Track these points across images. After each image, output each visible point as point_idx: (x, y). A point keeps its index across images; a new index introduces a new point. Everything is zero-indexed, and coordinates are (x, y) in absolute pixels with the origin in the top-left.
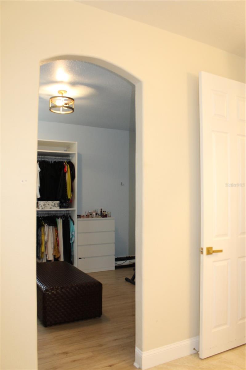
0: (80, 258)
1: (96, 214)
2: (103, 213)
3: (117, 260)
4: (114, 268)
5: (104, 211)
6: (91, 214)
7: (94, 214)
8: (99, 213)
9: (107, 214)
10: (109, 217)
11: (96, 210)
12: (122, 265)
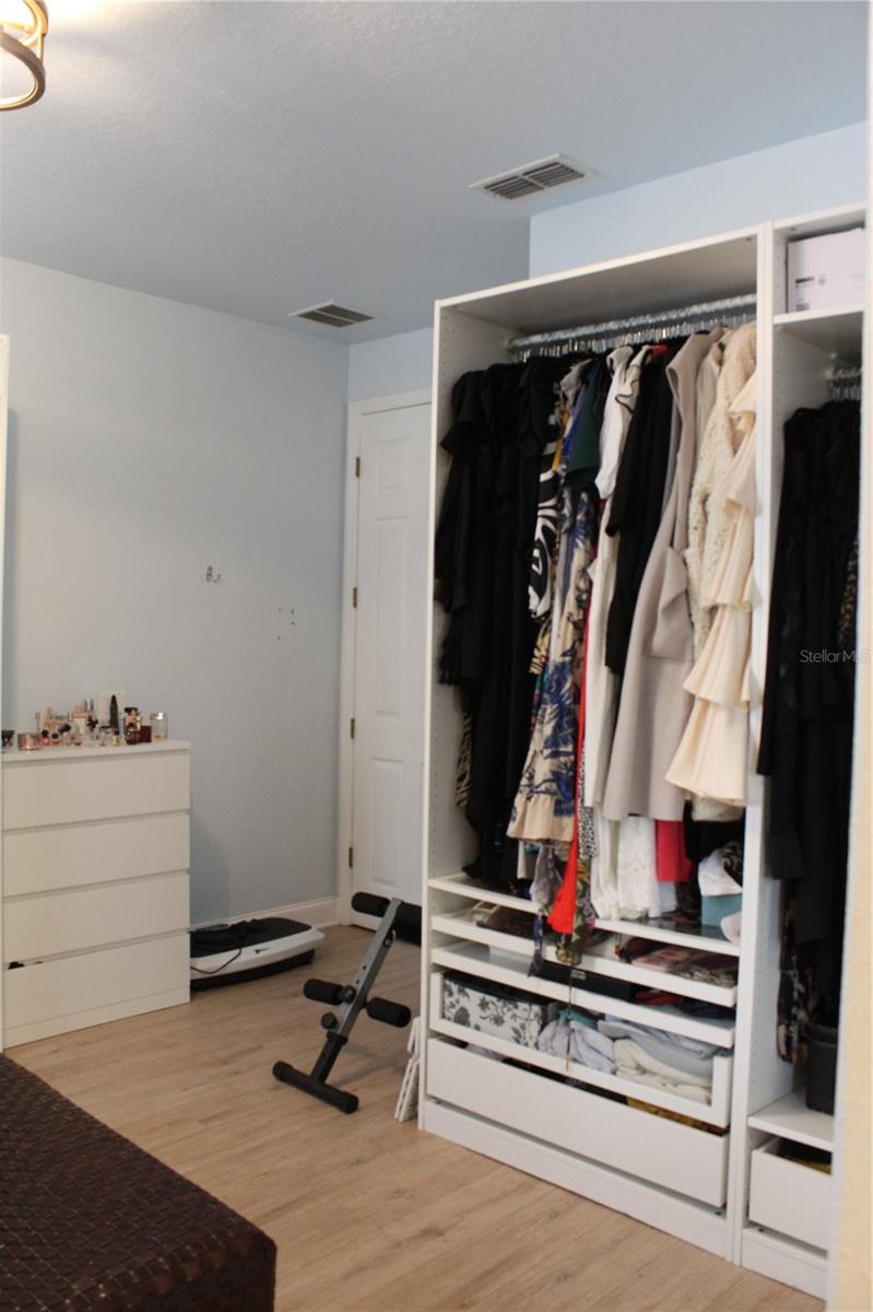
0: (14, 965)
1: (92, 724)
2: (122, 715)
3: (203, 943)
4: (184, 995)
5: (128, 710)
6: (67, 728)
7: (81, 723)
8: (103, 715)
9: (146, 723)
10: (158, 737)
11: (86, 703)
12: (218, 974)
